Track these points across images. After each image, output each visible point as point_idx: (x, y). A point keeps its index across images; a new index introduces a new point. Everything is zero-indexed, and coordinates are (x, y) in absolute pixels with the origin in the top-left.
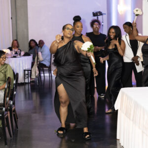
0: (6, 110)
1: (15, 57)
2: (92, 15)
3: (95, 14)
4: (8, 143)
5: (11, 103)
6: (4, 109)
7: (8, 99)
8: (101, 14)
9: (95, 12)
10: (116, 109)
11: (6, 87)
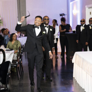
0: (18, 63)
1: (20, 37)
2: (59, 15)
3: (61, 15)
4: (19, 79)
5: (20, 60)
6: (17, 63)
7: (19, 57)
8: (64, 15)
9: (61, 14)
10: (73, 63)
11: (18, 52)
